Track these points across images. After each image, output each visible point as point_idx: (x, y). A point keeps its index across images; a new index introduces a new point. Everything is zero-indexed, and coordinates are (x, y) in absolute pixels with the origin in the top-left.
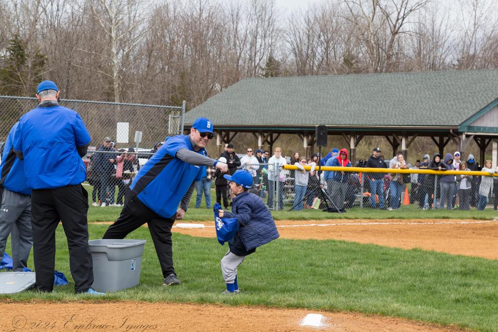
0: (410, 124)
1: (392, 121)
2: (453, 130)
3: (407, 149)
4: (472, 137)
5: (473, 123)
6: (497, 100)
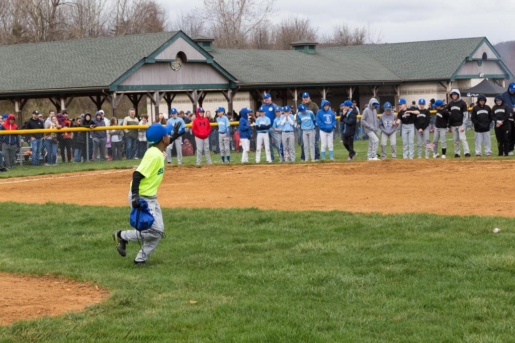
2: (105, 90)
4: (122, 95)
5: (122, 83)
6: (142, 60)
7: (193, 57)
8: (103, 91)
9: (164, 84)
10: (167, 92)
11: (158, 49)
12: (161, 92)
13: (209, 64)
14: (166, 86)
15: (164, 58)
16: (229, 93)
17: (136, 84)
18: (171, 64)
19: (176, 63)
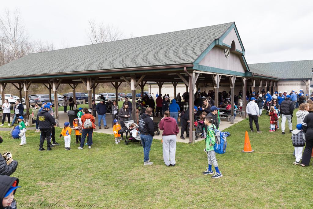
0: (138, 65)
4: (198, 75)
5: (200, 62)
6: (214, 42)
7: (238, 48)
8: (185, 69)
9: (221, 68)
10: (222, 76)
11: (224, 33)
12: (220, 76)
13: (240, 56)
14: (223, 70)
15: (226, 44)
16: (244, 80)
17: (207, 66)
18: (225, 51)
19: (227, 51)
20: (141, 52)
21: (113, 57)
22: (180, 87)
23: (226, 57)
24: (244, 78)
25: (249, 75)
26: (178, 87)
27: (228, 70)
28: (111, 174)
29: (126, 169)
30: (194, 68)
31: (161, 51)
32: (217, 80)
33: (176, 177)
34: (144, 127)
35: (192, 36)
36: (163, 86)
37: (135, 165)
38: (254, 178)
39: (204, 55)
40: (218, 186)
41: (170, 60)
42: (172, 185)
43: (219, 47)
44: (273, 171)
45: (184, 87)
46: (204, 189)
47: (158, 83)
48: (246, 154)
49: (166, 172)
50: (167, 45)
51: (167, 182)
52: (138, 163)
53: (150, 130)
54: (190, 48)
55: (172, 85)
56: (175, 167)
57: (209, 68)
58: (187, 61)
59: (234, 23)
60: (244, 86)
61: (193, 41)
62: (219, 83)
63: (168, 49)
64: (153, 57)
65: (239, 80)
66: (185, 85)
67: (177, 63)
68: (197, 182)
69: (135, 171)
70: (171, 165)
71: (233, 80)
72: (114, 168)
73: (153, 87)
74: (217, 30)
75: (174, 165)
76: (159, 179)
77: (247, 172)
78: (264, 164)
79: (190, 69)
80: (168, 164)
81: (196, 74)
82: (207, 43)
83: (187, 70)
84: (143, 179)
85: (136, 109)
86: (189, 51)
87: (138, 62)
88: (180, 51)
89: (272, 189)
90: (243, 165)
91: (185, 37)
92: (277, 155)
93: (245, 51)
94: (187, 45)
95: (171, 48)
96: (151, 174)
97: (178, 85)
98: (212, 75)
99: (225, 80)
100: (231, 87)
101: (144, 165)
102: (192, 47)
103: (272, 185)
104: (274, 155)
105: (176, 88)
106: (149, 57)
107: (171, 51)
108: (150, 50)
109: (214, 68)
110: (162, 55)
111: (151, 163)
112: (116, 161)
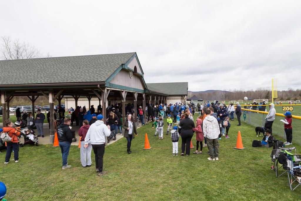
0: (57, 82)
1: (39, 81)
3: (54, 102)
4: (109, 91)
5: (111, 81)
6: (121, 66)
7: (139, 71)
8: (99, 86)
9: (127, 86)
10: (128, 92)
11: (129, 60)
12: (126, 92)
13: (140, 78)
14: (128, 88)
15: (130, 68)
16: (144, 95)
17: (116, 84)
18: (129, 73)
19: (131, 73)
20: (59, 70)
21: (31, 73)
22: (94, 100)
23: (130, 78)
24: (143, 94)
25: (147, 92)
26: (92, 100)
27: (132, 87)
28: (30, 181)
29: (44, 174)
30: (106, 86)
31: (77, 70)
32: (124, 95)
33: (92, 175)
34: (63, 135)
35: (104, 60)
36: (79, 99)
37: (54, 170)
38: (152, 168)
39: (113, 76)
40: (127, 177)
41: (86, 78)
42: (89, 182)
43: (125, 71)
44: (165, 161)
45: (97, 100)
46: (115, 181)
47: (74, 98)
48: (147, 150)
49: (84, 172)
50: (83, 66)
51: (84, 181)
52: (56, 168)
53: (68, 138)
54: (102, 70)
55: (87, 99)
56: (91, 167)
57: (118, 86)
58: (100, 79)
59: (136, 53)
60: (144, 100)
61: (105, 64)
62: (125, 97)
63: (83, 69)
64: (70, 75)
65: (140, 95)
66: (98, 99)
67: (92, 81)
68: (110, 177)
69: (54, 175)
70: (87, 166)
71: (136, 96)
72: (32, 175)
73: (70, 100)
74: (123, 58)
75: (90, 166)
76: (76, 179)
77: (147, 164)
78: (159, 157)
79: (103, 86)
80: (85, 166)
81: (108, 90)
82: (116, 66)
83: (100, 87)
84: (62, 181)
85: (54, 119)
86: (102, 72)
87: (56, 79)
88: (95, 72)
89: (164, 174)
90: (144, 159)
91: (98, 61)
92: (167, 149)
93: (144, 74)
94: (100, 67)
95: (86, 69)
96: (69, 176)
97: (92, 99)
98: (120, 91)
99: (130, 95)
100: (134, 101)
101: (63, 168)
102: (104, 69)
103: (164, 171)
104: (165, 150)
105: (91, 101)
106: (67, 75)
107: (86, 71)
108: (68, 69)
109: (121, 86)
110: (79, 74)
111: (69, 166)
112: (34, 168)
